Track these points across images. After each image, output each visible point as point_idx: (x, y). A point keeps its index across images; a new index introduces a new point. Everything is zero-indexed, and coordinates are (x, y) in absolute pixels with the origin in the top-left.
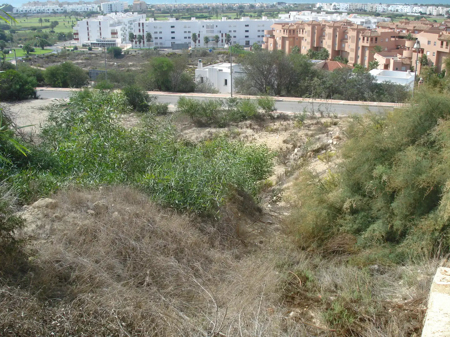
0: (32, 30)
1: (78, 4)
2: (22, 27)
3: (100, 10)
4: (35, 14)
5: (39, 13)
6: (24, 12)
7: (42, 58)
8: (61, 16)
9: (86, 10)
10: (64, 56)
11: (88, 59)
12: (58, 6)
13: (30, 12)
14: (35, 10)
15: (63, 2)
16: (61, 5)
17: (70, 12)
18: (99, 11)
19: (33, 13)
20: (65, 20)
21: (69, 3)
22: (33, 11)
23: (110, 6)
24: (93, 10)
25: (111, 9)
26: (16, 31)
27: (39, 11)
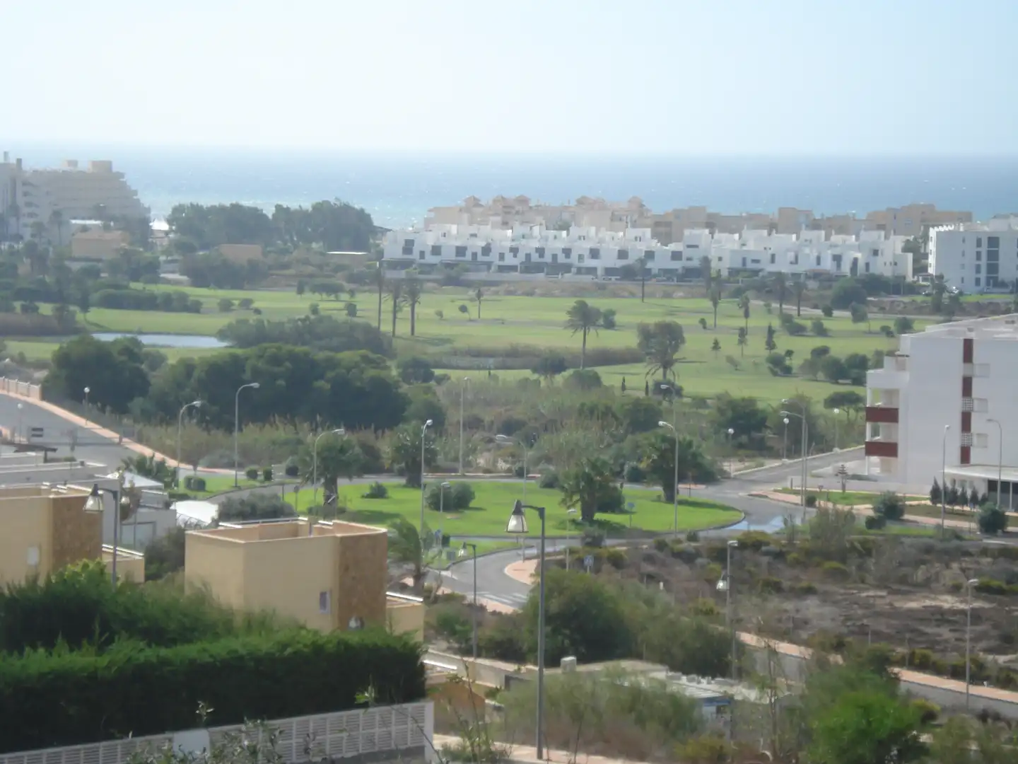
0: (535, 370)
1: (772, 227)
2: (460, 344)
3: (920, 268)
4: (515, 275)
5: (538, 268)
6: (449, 255)
7: (688, 558)
8: (668, 295)
9: (828, 265)
10: (828, 556)
11: (1000, 591)
12: (648, 232)
13: (480, 258)
14: (514, 251)
15: (678, 214)
16: (665, 229)
17: (725, 273)
18: (910, 278)
19: (502, 269)
20: (710, 322)
21: (710, 216)
22: (502, 256)
23: (984, 249)
24: (873, 270)
25: (993, 268)
26: (438, 372)
27: (535, 258)
